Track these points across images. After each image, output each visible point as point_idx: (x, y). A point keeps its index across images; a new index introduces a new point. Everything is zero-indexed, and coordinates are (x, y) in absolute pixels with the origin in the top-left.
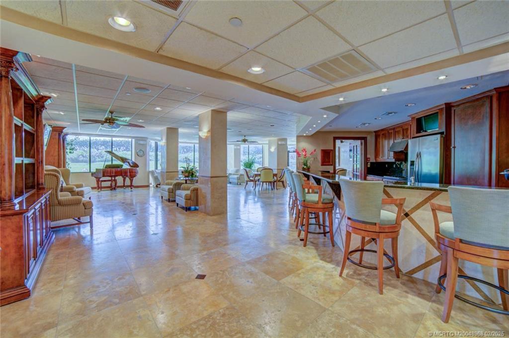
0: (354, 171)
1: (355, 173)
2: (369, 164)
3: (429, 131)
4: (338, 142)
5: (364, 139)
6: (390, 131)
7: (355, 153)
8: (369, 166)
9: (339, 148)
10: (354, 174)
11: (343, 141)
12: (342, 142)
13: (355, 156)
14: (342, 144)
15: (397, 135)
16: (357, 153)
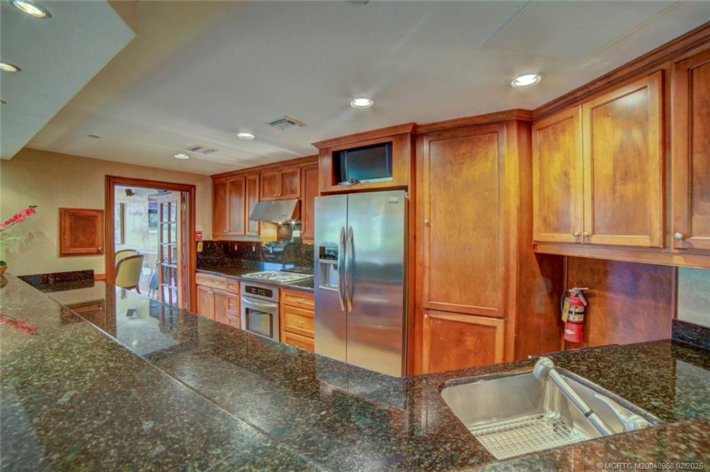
0: (162, 260)
1: (166, 264)
2: (200, 244)
3: (362, 182)
4: (119, 192)
5: (187, 190)
6: (251, 177)
7: (165, 220)
8: (200, 250)
9: (123, 206)
10: (162, 267)
11: (133, 189)
12: (129, 193)
13: (166, 226)
14: (129, 197)
15: (266, 187)
16: (169, 220)
